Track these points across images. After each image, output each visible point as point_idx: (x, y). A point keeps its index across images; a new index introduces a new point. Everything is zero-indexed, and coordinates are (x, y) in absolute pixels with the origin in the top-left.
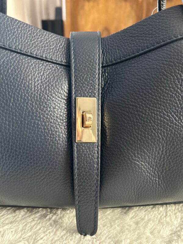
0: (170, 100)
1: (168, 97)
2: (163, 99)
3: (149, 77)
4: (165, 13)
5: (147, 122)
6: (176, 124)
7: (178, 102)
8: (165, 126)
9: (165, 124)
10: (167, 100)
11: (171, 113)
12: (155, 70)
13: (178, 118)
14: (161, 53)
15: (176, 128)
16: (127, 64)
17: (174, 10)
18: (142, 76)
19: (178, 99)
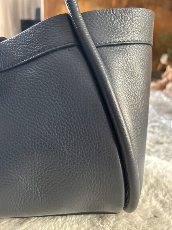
0: (45, 113)
1: (42, 109)
2: (38, 111)
3: (27, 87)
4: (49, 22)
5: (21, 134)
6: (49, 138)
7: (52, 114)
8: (39, 139)
9: (39, 137)
10: (41, 112)
11: (45, 126)
12: (34, 80)
13: (52, 131)
14: (41, 63)
15: (49, 141)
16: (14, 72)
17: (58, 19)
18: (22, 85)
19: (52, 111)
